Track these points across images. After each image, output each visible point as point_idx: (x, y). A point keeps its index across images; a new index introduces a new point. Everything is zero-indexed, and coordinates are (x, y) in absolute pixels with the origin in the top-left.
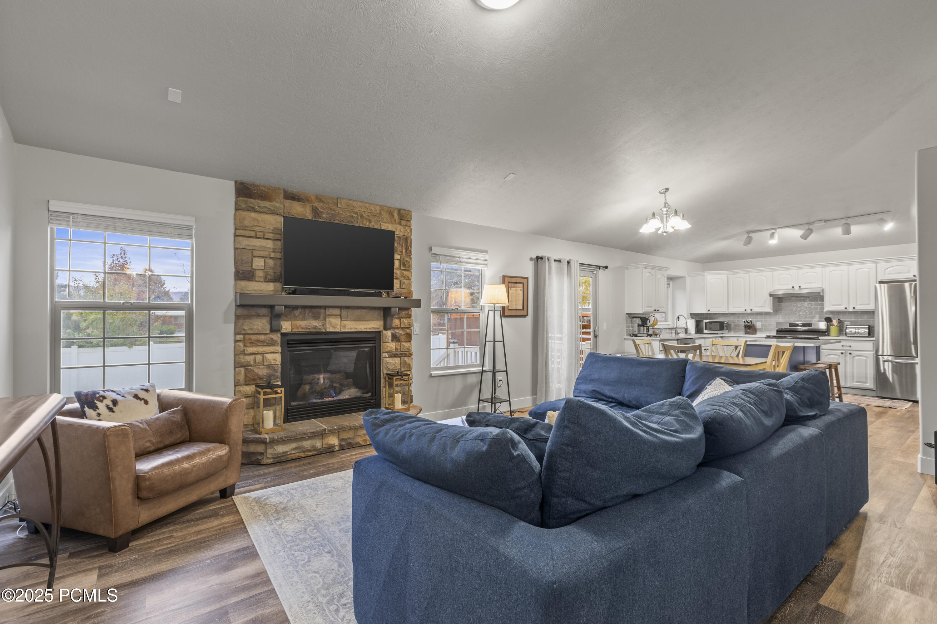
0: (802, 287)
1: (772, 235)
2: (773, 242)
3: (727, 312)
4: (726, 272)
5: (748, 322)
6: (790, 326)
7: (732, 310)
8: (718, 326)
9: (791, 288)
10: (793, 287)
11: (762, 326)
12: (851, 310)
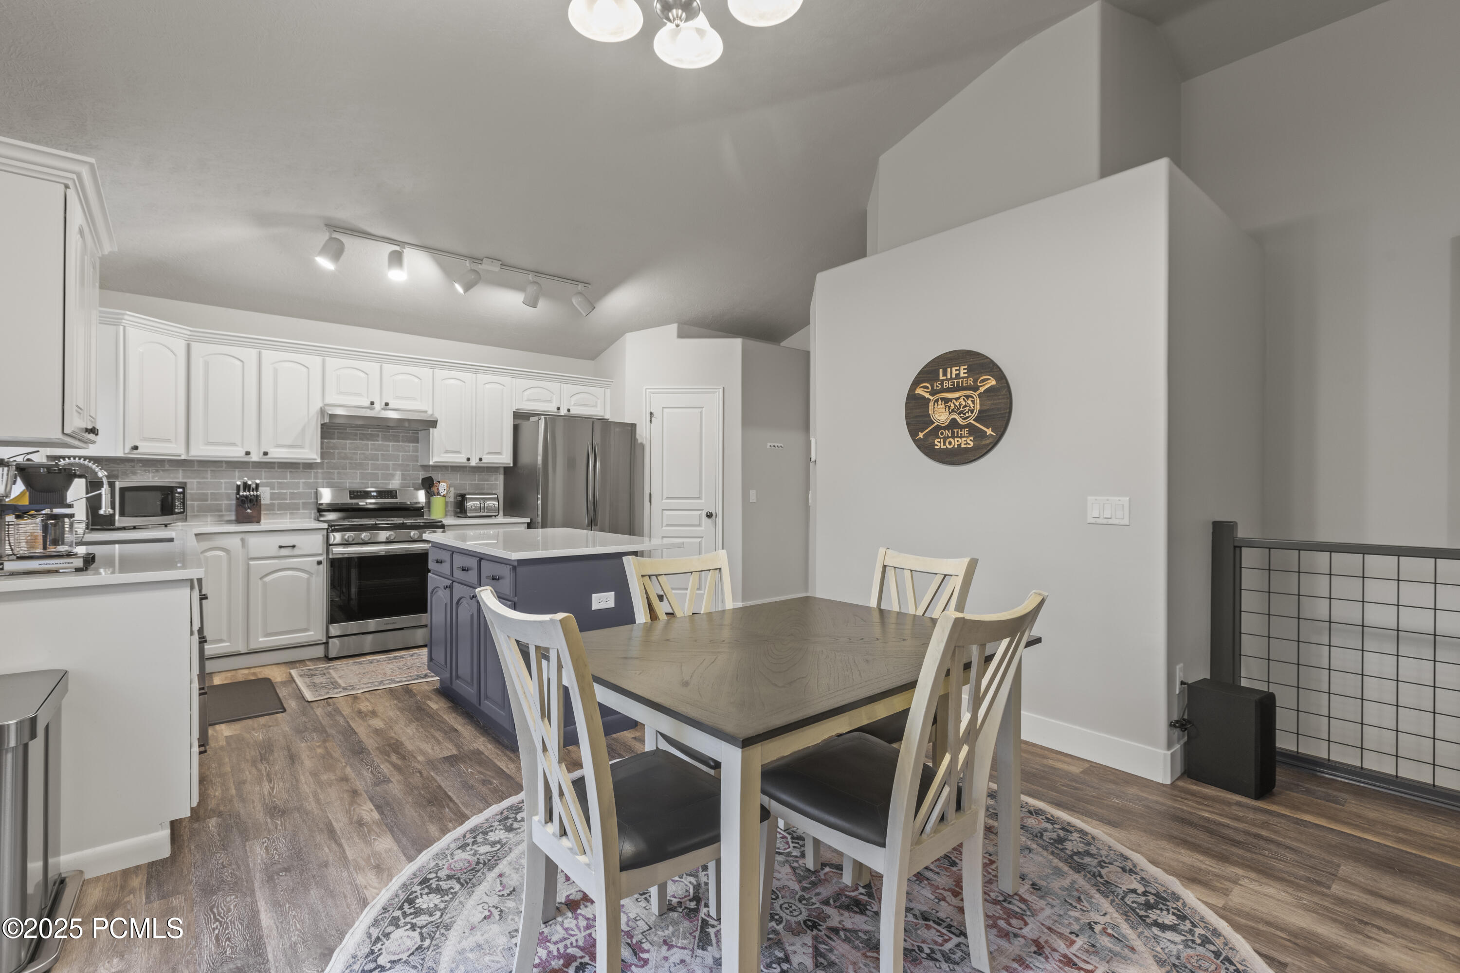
0: (390, 406)
1: (396, 259)
2: (397, 276)
3: (183, 457)
4: (186, 330)
5: (246, 487)
6: (351, 498)
7: (200, 451)
8: (156, 501)
9: (368, 404)
10: (372, 403)
11: (271, 499)
12: (474, 463)
